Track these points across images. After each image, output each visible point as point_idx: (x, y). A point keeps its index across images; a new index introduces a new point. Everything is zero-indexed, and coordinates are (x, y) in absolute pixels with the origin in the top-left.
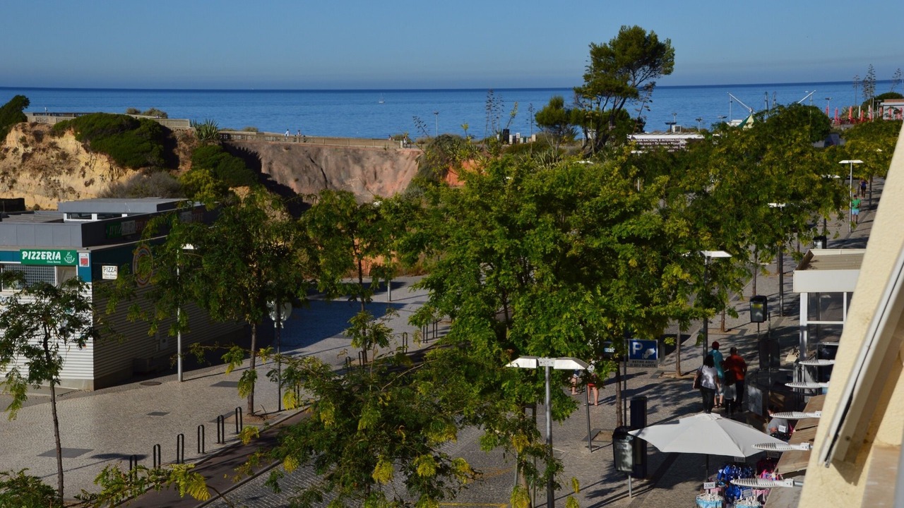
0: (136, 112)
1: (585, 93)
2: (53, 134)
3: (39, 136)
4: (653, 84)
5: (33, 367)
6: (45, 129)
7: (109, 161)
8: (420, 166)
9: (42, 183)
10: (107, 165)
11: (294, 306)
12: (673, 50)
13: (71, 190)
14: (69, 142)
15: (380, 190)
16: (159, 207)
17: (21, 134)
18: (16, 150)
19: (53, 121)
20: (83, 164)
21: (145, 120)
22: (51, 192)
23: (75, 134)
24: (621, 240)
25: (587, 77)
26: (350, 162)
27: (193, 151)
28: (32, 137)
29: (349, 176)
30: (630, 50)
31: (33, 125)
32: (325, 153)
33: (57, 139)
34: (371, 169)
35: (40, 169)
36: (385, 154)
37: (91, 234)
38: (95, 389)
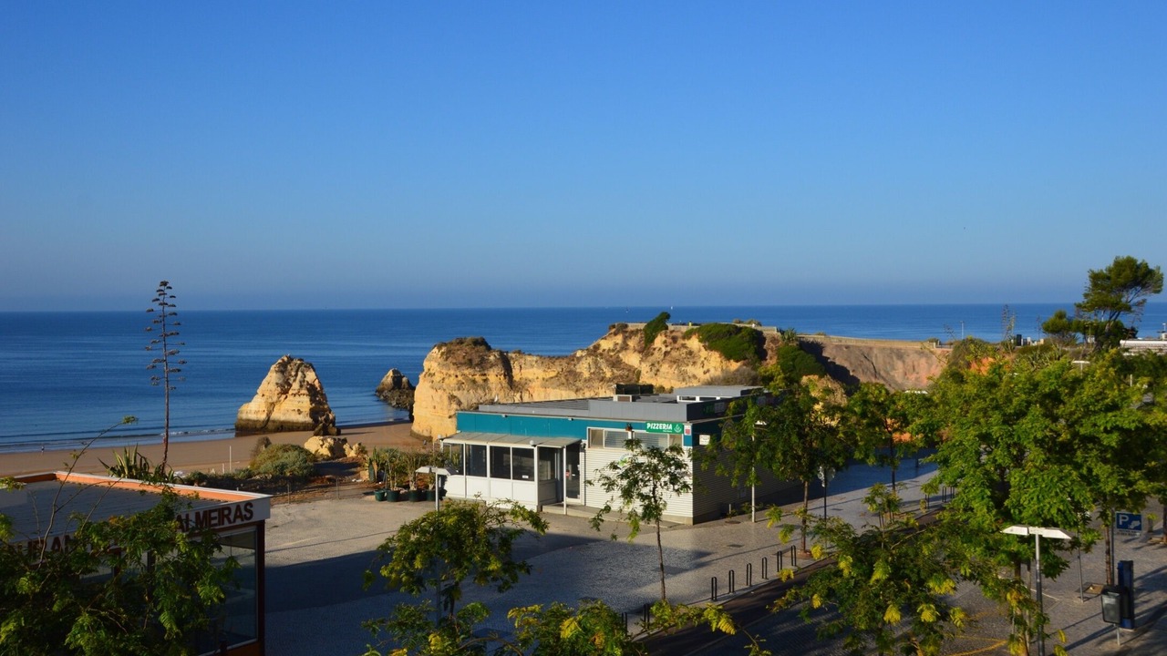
0: (740, 322)
1: (1085, 307)
2: (684, 338)
3: (675, 339)
4: (1144, 301)
5: (646, 508)
6: (679, 334)
7: (720, 357)
8: (949, 362)
9: (676, 372)
10: (719, 360)
11: (837, 470)
12: (1162, 275)
13: (694, 377)
14: (694, 343)
15: (917, 379)
16: (743, 392)
17: (664, 339)
18: (660, 349)
19: (684, 329)
20: (703, 359)
21: (746, 328)
22: (681, 378)
23: (698, 338)
24: (1106, 431)
25: (1086, 296)
26: (895, 358)
27: (778, 349)
28: (671, 341)
29: (893, 369)
30: (1124, 274)
31: (672, 332)
32: (875, 351)
33: (686, 342)
34: (911, 363)
35: (675, 361)
36: (921, 353)
37: (694, 411)
38: (694, 524)
